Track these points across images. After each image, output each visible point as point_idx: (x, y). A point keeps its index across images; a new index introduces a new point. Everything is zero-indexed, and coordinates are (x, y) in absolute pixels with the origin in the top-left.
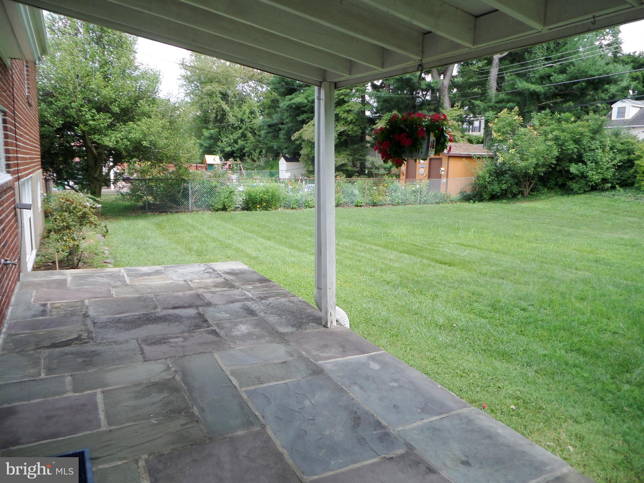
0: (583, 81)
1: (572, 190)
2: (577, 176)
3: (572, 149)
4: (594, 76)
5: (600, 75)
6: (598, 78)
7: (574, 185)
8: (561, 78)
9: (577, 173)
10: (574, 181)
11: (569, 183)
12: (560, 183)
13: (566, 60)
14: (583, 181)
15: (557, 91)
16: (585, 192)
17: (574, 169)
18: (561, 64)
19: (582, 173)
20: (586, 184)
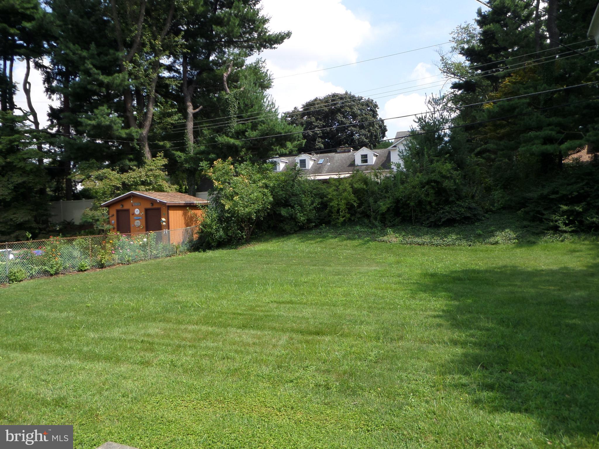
0: (273, 138)
1: (284, 231)
2: (287, 218)
3: (281, 195)
4: (281, 133)
5: (286, 132)
6: (284, 136)
7: (286, 227)
8: (253, 134)
9: (288, 215)
10: (285, 223)
11: (281, 225)
12: (272, 225)
13: (255, 119)
14: (292, 223)
15: (251, 145)
16: (295, 232)
17: (284, 212)
18: (252, 122)
19: (291, 216)
20: (296, 224)
